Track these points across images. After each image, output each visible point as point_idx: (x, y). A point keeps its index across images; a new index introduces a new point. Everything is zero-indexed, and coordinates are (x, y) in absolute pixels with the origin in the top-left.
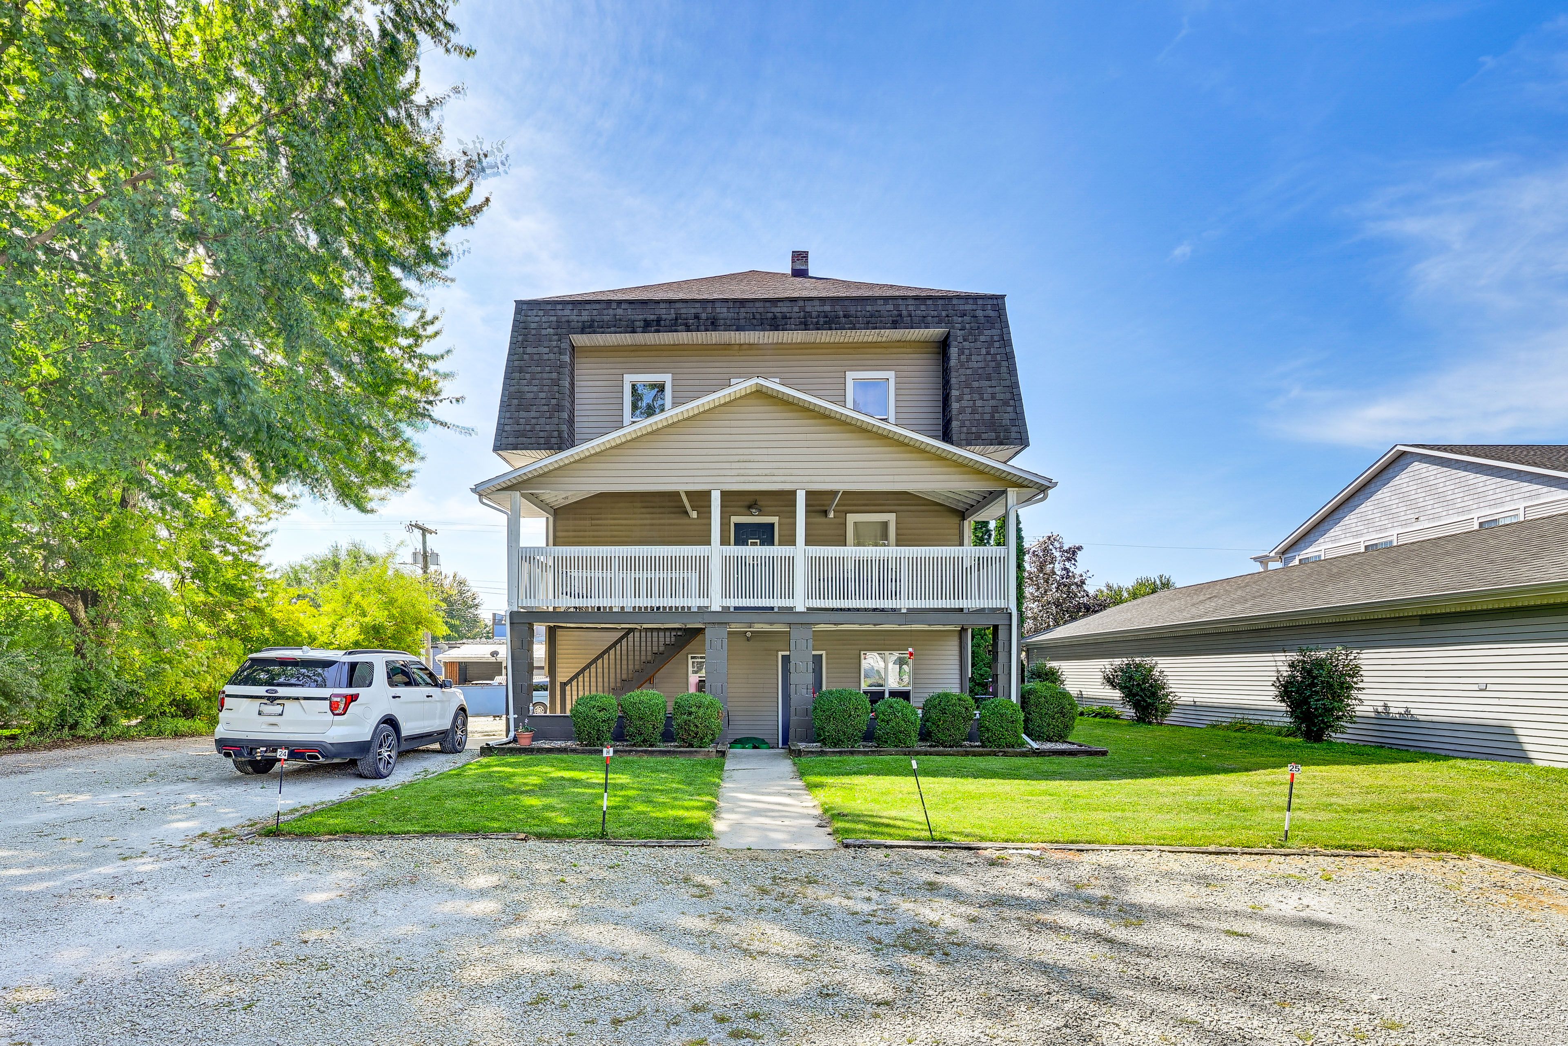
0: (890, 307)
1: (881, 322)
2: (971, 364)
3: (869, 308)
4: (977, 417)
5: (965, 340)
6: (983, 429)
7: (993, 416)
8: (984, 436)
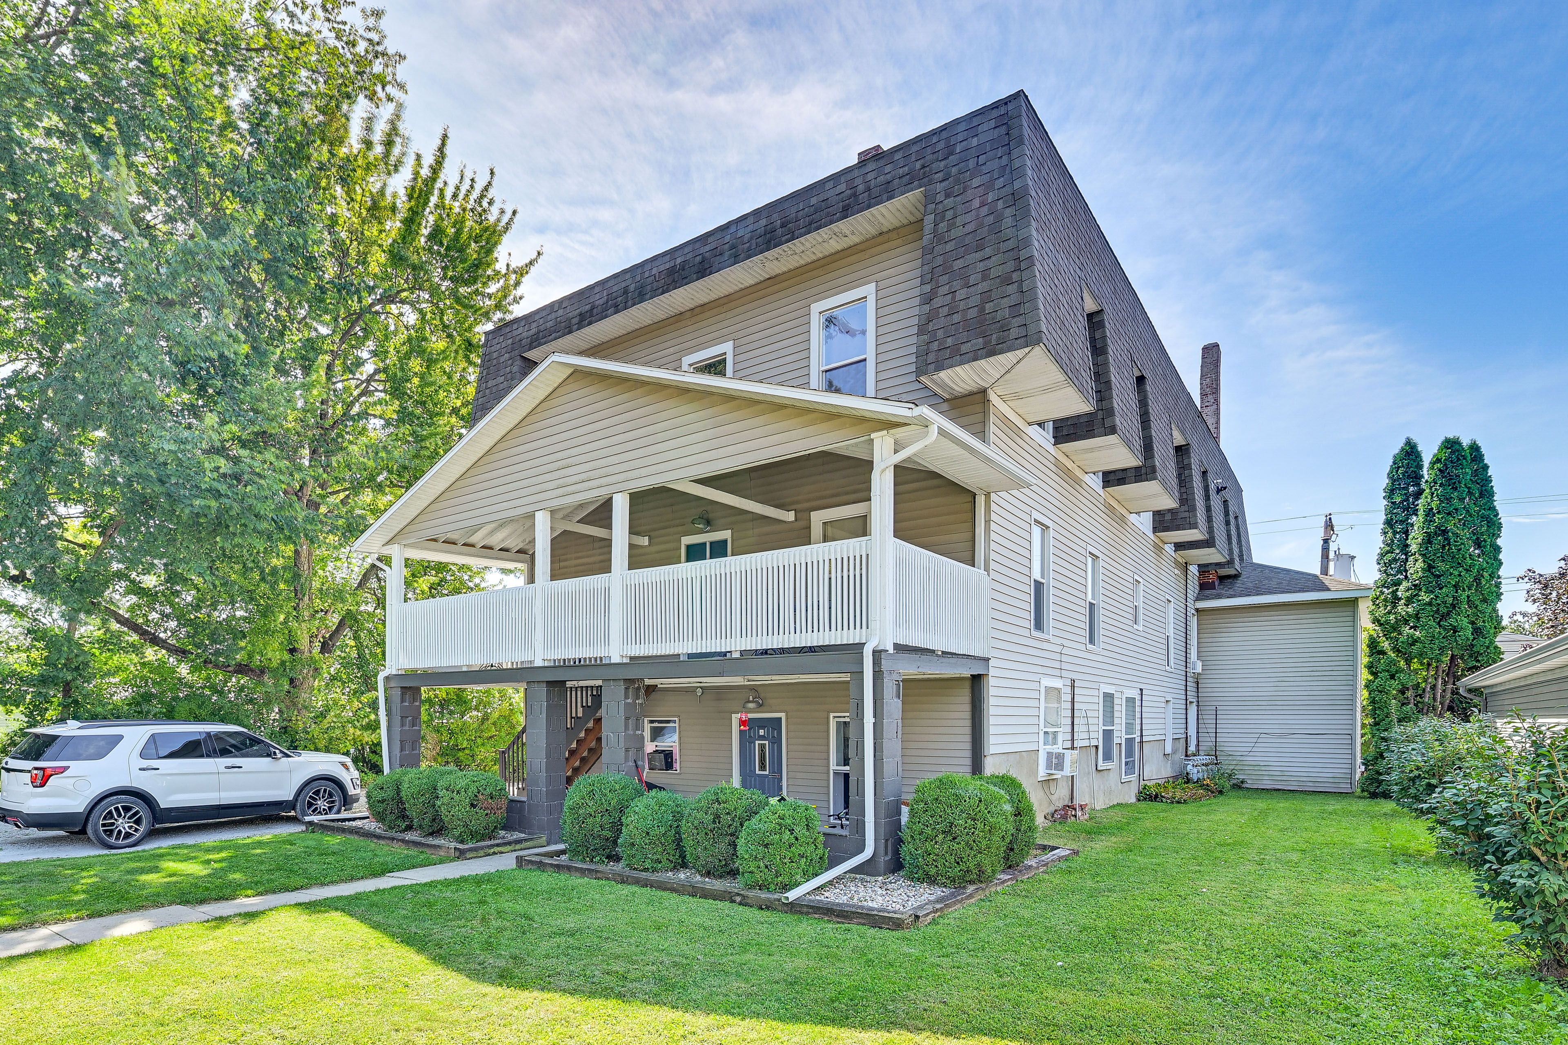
0: (842, 187)
1: (828, 215)
2: (954, 234)
3: (814, 201)
4: (956, 318)
5: (947, 196)
6: (964, 336)
7: (982, 309)
8: (964, 348)
